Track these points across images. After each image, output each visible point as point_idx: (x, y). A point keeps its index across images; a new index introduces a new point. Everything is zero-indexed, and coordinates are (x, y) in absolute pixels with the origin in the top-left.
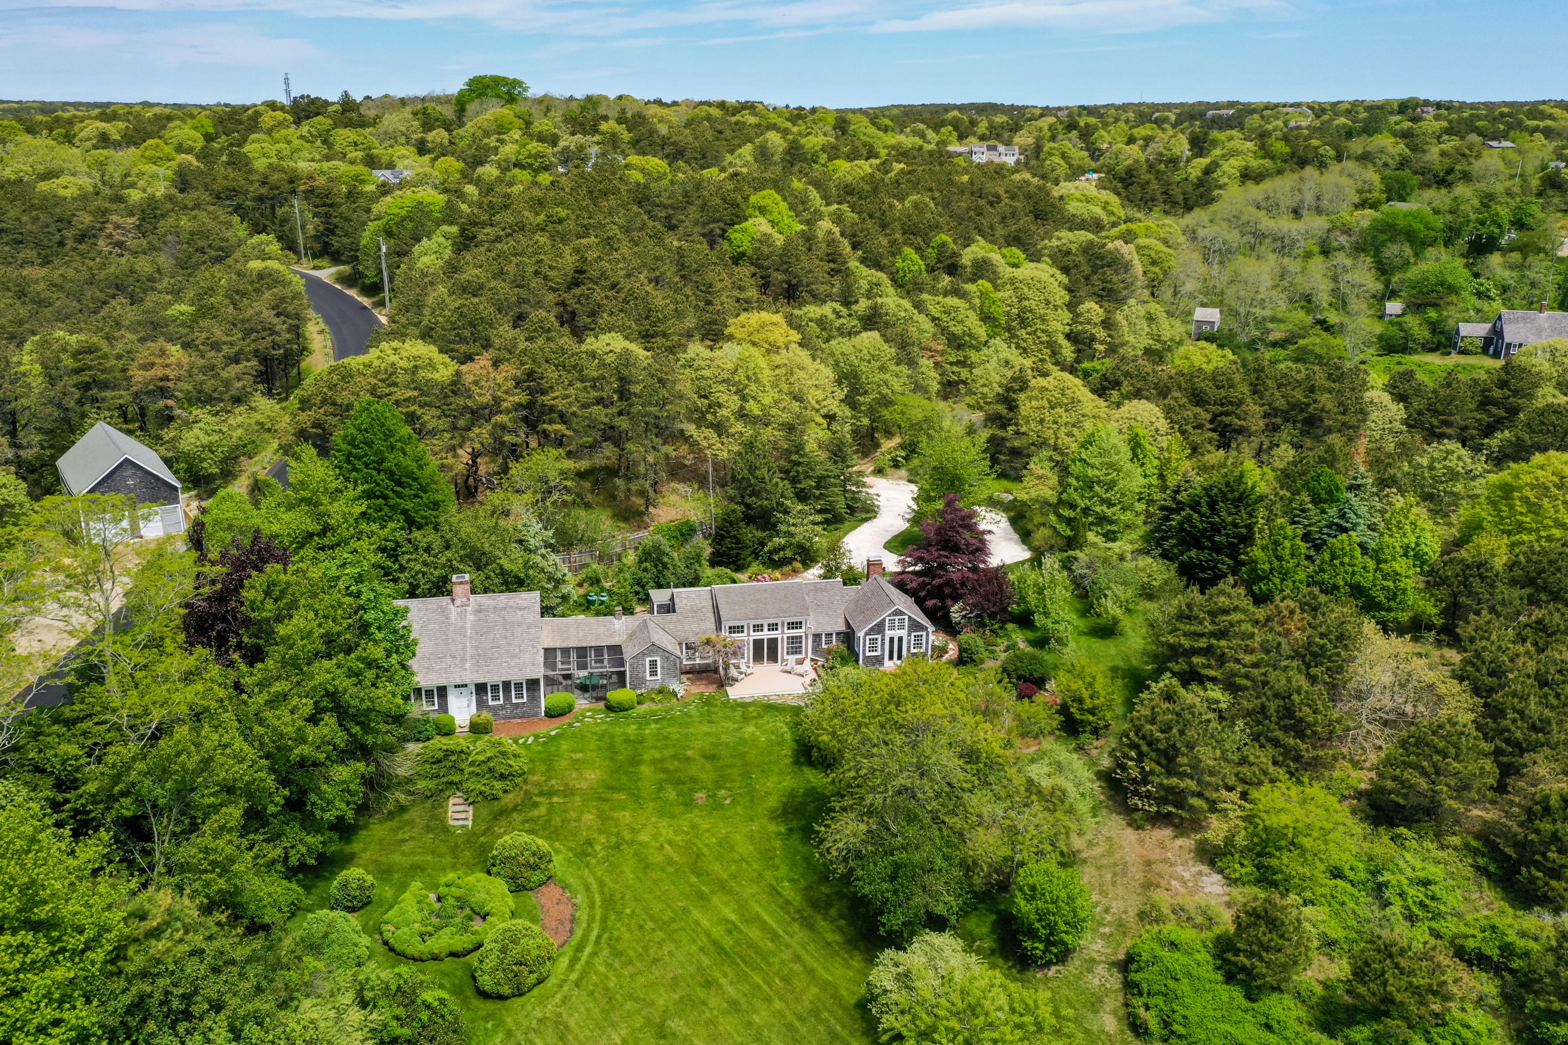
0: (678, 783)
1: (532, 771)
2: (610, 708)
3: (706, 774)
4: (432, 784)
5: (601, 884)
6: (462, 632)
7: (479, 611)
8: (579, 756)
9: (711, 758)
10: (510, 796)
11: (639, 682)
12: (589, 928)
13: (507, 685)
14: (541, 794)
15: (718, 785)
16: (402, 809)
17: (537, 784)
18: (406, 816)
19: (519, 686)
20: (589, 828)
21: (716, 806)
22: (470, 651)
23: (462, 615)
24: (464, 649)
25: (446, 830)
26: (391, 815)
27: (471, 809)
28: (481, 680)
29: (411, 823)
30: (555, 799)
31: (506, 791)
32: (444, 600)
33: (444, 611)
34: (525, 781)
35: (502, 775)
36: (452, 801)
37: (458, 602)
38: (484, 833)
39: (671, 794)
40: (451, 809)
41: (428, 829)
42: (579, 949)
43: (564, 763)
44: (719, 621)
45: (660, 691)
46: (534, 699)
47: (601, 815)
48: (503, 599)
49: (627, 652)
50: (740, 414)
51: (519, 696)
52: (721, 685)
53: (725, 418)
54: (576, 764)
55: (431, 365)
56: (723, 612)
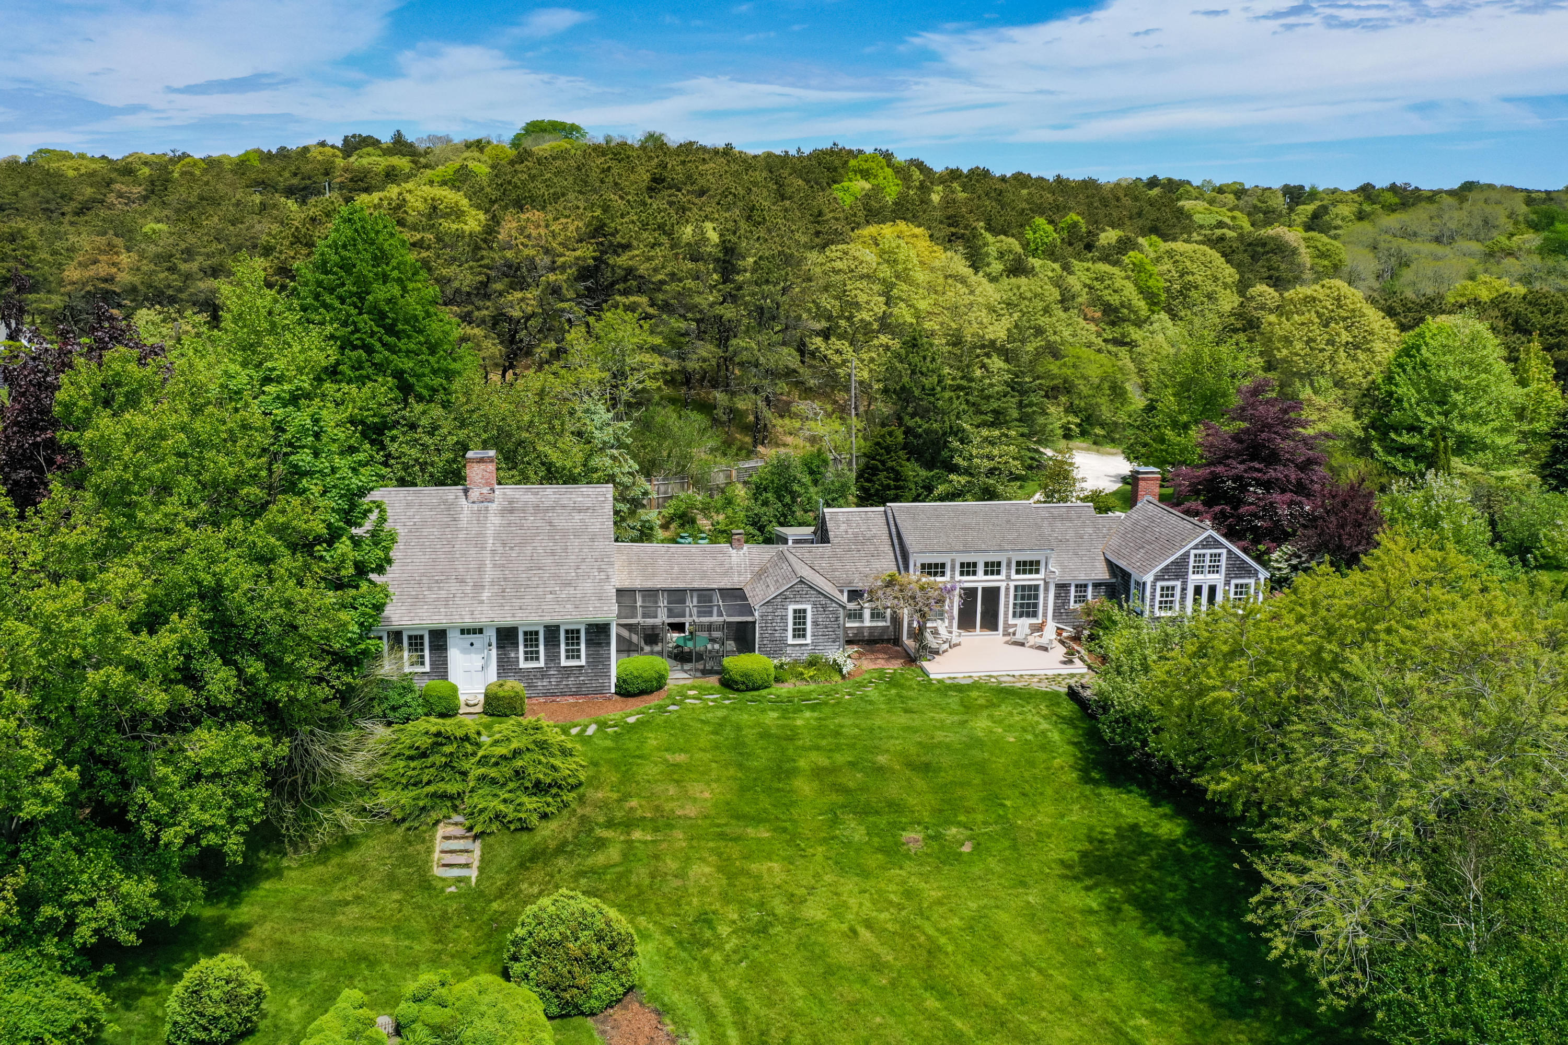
0: (864, 812)
1: (595, 782)
2: (729, 684)
3: (921, 797)
4: (406, 798)
6: (478, 542)
7: (510, 509)
8: (681, 758)
10: (553, 825)
11: (776, 648)
13: (552, 632)
14: (610, 824)
15: (944, 818)
16: (348, 842)
17: (604, 805)
18: (352, 857)
19: (572, 635)
20: (704, 891)
22: (490, 573)
23: (481, 516)
24: (480, 568)
25: (426, 884)
26: (324, 853)
27: (477, 847)
28: (507, 621)
29: (361, 870)
30: (637, 835)
31: (544, 816)
32: (452, 492)
33: (450, 507)
34: (581, 799)
35: (538, 784)
36: (441, 830)
37: (474, 494)
38: (500, 895)
39: (855, 830)
40: (439, 845)
41: (392, 882)
43: (650, 770)
44: (904, 556)
45: (812, 664)
46: (599, 662)
47: (726, 868)
48: (551, 493)
49: (757, 596)
50: (885, 324)
51: (573, 654)
52: (911, 659)
53: (866, 325)
54: (675, 773)
55: (457, 214)
56: (910, 540)
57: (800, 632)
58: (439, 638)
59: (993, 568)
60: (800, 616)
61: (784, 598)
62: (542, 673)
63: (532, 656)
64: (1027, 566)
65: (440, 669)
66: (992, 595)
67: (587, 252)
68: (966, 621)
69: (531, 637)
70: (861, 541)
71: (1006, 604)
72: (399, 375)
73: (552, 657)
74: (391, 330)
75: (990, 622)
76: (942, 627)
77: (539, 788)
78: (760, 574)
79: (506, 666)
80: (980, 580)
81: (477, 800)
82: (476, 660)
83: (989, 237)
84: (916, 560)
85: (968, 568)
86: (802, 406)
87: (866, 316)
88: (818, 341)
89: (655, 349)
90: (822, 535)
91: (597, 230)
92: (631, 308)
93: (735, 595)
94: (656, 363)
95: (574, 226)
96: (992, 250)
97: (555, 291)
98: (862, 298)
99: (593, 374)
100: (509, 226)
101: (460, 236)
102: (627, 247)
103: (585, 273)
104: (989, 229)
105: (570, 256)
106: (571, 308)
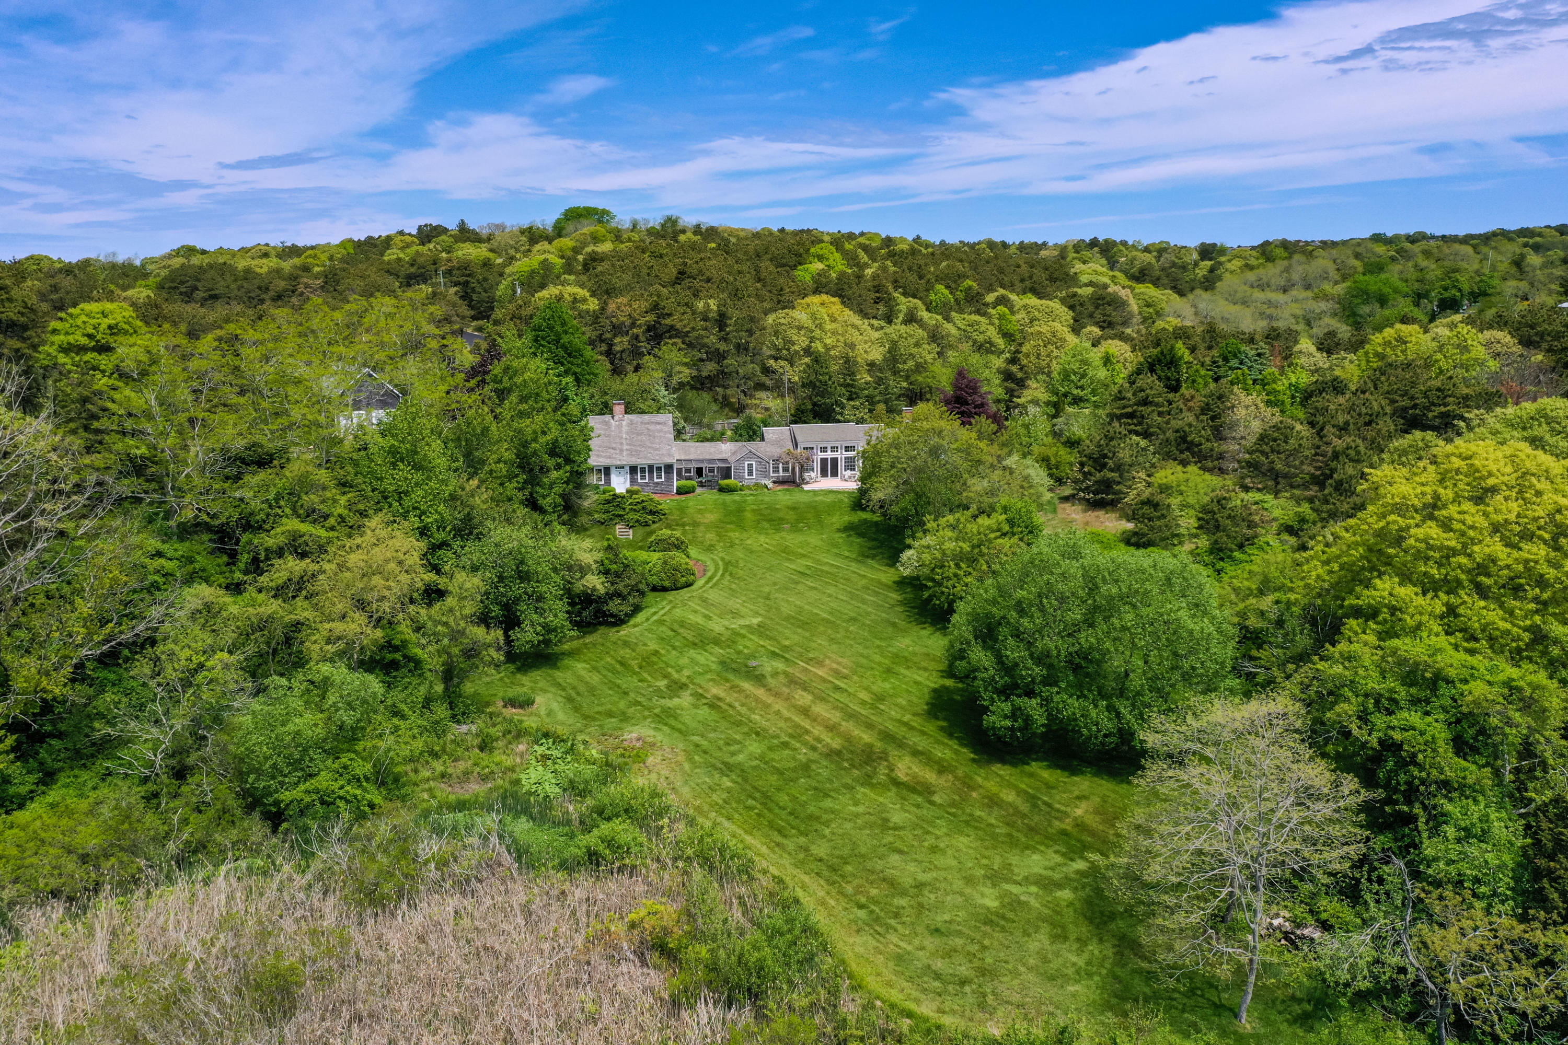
0: (770, 521)
1: (671, 514)
2: (722, 490)
3: (791, 516)
4: (604, 516)
5: (723, 559)
6: (620, 435)
7: (631, 423)
8: (702, 507)
9: (793, 508)
10: (657, 525)
11: (740, 478)
12: (716, 571)
13: (651, 467)
14: (677, 525)
15: (798, 521)
17: (674, 520)
19: (659, 469)
20: (711, 540)
21: (795, 529)
22: (625, 446)
23: (619, 427)
24: (622, 446)
27: (631, 531)
28: (633, 462)
29: (592, 536)
30: (687, 528)
31: (654, 522)
32: (608, 417)
33: (607, 423)
34: (666, 519)
35: (651, 511)
36: (617, 527)
37: (616, 418)
38: (641, 541)
39: (765, 525)
40: (617, 531)
41: (603, 538)
42: (711, 578)
43: (691, 511)
44: (796, 445)
45: (757, 484)
46: (669, 479)
47: (719, 535)
48: (646, 417)
49: (732, 460)
50: (808, 351)
51: (659, 477)
52: (798, 485)
53: (796, 352)
54: (700, 511)
55: (584, 300)
56: (799, 439)
57: (750, 473)
58: (607, 470)
59: (834, 449)
60: (750, 466)
61: (743, 459)
62: (647, 485)
63: (643, 477)
64: (848, 449)
65: (608, 482)
66: (835, 461)
67: (651, 318)
68: (824, 473)
69: (643, 470)
70: (778, 441)
71: (841, 465)
72: (575, 374)
73: (651, 478)
74: (570, 355)
75: (835, 474)
76: (813, 475)
77: (651, 513)
78: (734, 453)
79: (632, 482)
80: (829, 455)
81: (631, 516)
82: (622, 479)
83: (902, 299)
84: (801, 445)
85: (823, 449)
86: (762, 394)
87: (797, 348)
88: (772, 362)
89: (686, 364)
90: (763, 439)
91: (655, 307)
92: (674, 344)
93: (725, 460)
94: (687, 371)
95: (645, 305)
96: (903, 308)
97: (636, 337)
98: (795, 338)
99: (658, 374)
100: (612, 306)
101: (588, 312)
102: (670, 315)
103: (650, 329)
104: (905, 294)
105: (642, 321)
106: (644, 346)
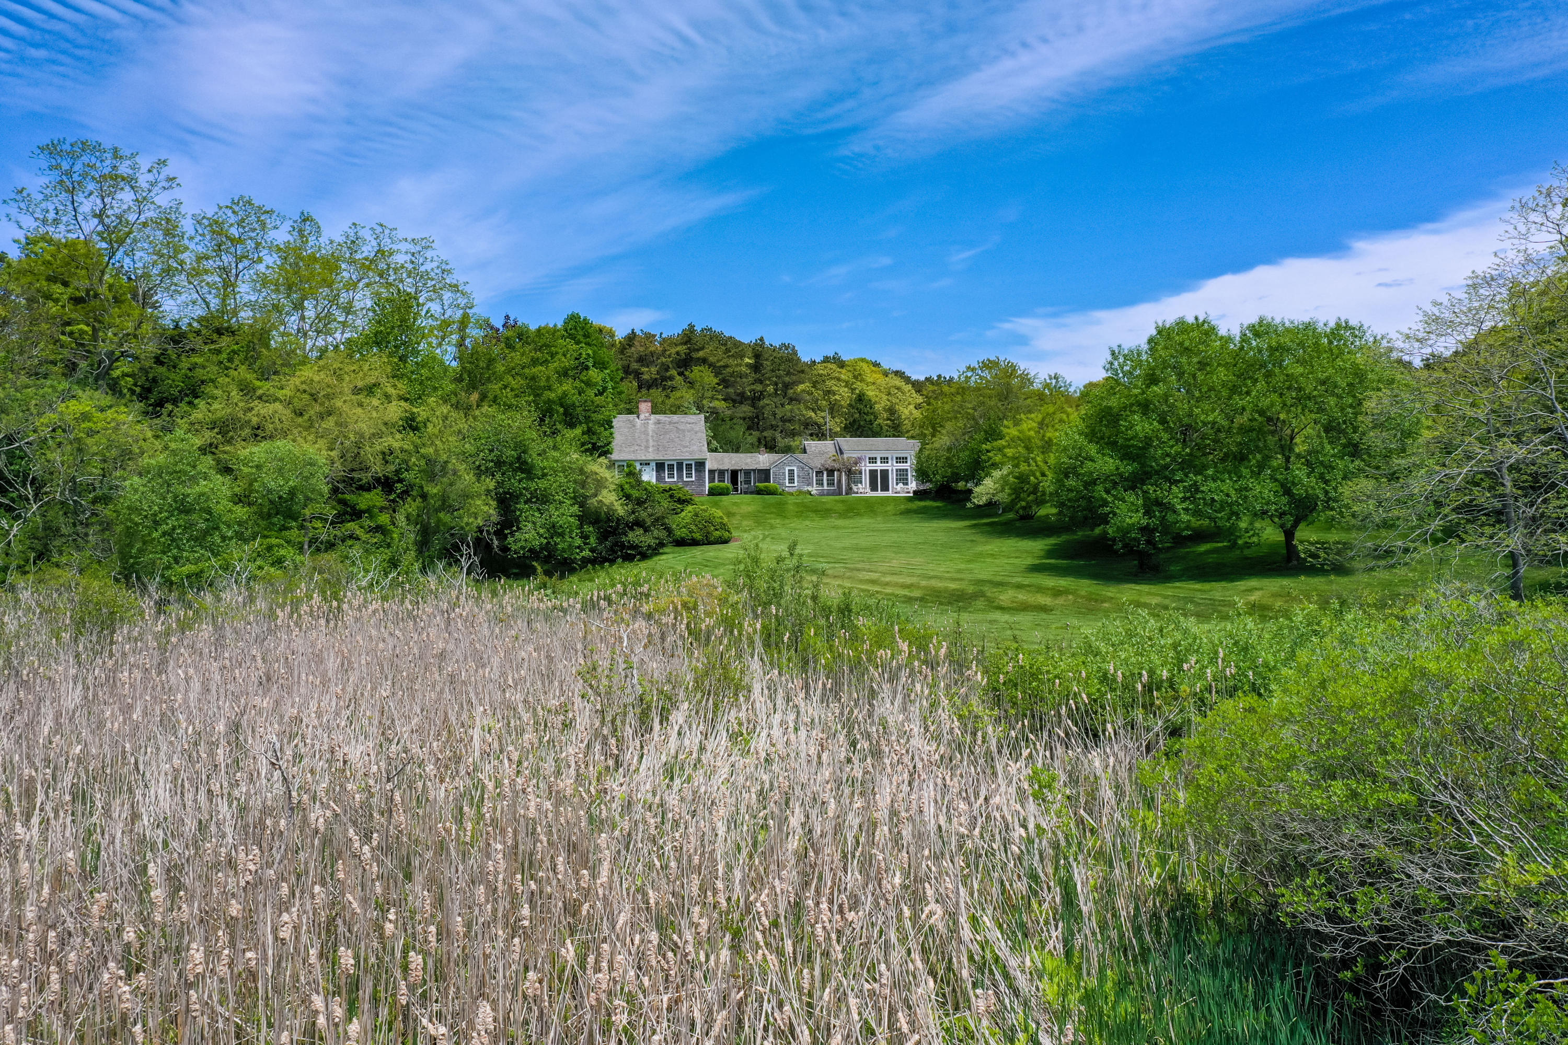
2: (760, 492)
6: (645, 433)
7: (658, 422)
11: (780, 483)
13: (680, 465)
19: (689, 466)
22: (651, 443)
23: (646, 425)
24: (647, 441)
28: (660, 457)
33: (634, 423)
37: (642, 416)
39: (811, 514)
42: (749, 542)
44: (842, 454)
45: (799, 491)
46: (700, 478)
47: (757, 521)
48: (676, 417)
49: (772, 470)
51: (689, 475)
52: (846, 495)
56: (845, 450)
57: (791, 480)
59: (885, 460)
60: (791, 472)
63: (671, 475)
64: (900, 460)
66: (885, 473)
68: (873, 485)
69: (671, 466)
70: (822, 454)
71: (892, 478)
73: (680, 476)
75: (885, 487)
76: (861, 485)
78: (773, 463)
79: (659, 480)
80: (879, 466)
82: (647, 477)
84: (847, 455)
85: (873, 460)
87: (837, 397)
90: (804, 451)
93: (761, 470)
97: (666, 368)
